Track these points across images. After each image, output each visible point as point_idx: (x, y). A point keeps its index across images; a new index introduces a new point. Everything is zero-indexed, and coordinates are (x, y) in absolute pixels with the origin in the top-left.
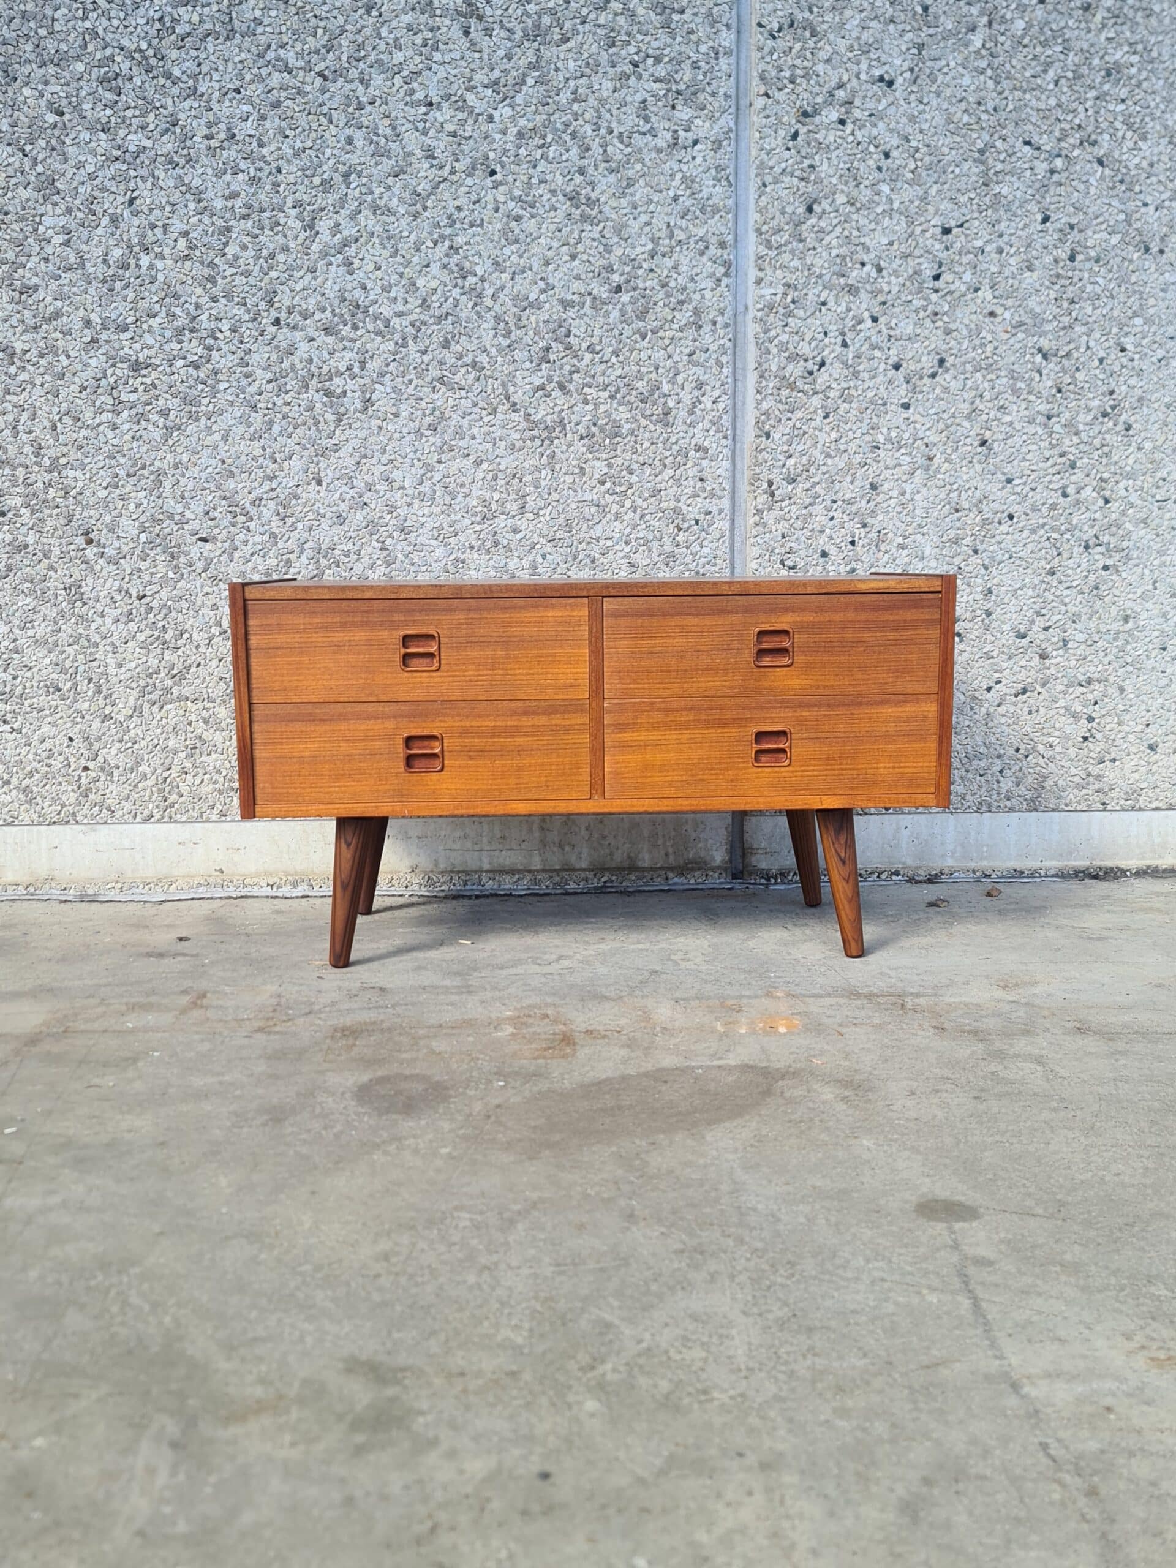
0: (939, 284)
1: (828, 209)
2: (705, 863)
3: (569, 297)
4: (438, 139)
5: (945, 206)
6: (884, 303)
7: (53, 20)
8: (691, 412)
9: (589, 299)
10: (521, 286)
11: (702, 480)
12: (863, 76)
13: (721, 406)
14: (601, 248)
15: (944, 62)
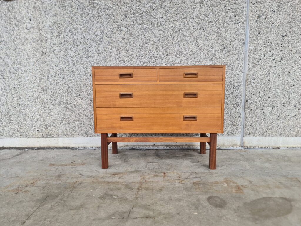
0: (282, 45)
1: (262, 33)
2: (236, 145)
3: (216, 49)
4: (195, 24)
5: (283, 32)
6: (272, 49)
7: (133, 7)
8: (237, 68)
9: (219, 50)
10: (208, 48)
11: (238, 80)
12: (269, 10)
13: (242, 67)
14: (222, 41)
15: (284, 8)
